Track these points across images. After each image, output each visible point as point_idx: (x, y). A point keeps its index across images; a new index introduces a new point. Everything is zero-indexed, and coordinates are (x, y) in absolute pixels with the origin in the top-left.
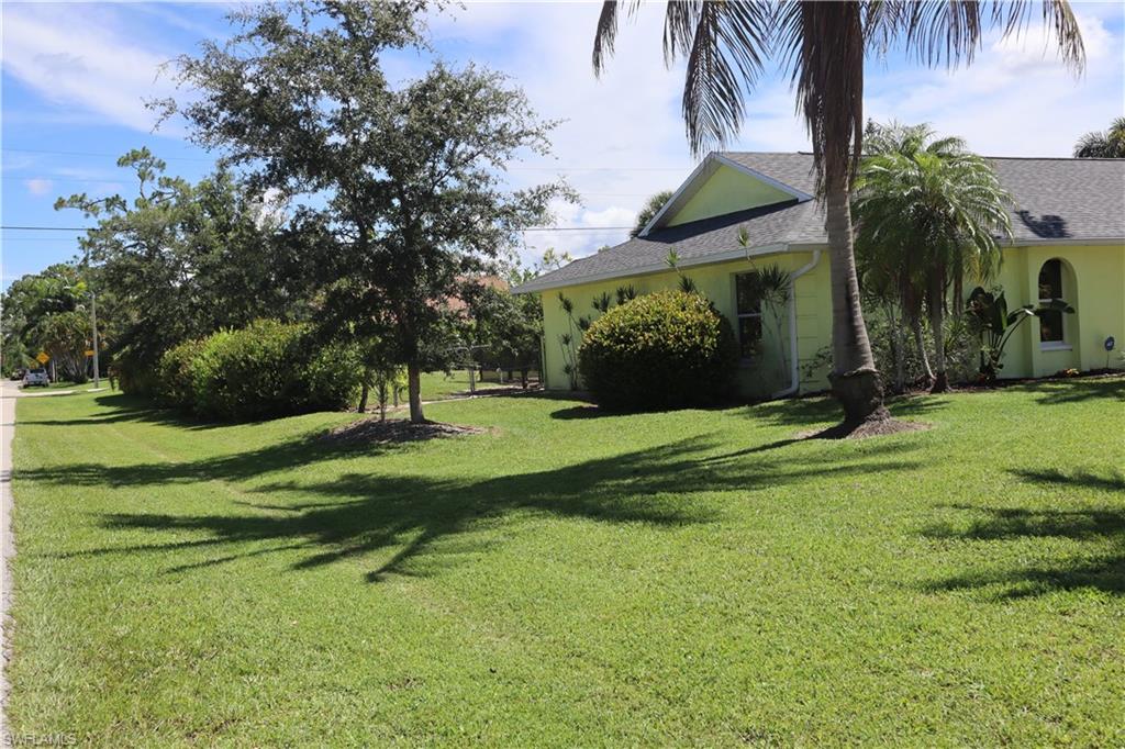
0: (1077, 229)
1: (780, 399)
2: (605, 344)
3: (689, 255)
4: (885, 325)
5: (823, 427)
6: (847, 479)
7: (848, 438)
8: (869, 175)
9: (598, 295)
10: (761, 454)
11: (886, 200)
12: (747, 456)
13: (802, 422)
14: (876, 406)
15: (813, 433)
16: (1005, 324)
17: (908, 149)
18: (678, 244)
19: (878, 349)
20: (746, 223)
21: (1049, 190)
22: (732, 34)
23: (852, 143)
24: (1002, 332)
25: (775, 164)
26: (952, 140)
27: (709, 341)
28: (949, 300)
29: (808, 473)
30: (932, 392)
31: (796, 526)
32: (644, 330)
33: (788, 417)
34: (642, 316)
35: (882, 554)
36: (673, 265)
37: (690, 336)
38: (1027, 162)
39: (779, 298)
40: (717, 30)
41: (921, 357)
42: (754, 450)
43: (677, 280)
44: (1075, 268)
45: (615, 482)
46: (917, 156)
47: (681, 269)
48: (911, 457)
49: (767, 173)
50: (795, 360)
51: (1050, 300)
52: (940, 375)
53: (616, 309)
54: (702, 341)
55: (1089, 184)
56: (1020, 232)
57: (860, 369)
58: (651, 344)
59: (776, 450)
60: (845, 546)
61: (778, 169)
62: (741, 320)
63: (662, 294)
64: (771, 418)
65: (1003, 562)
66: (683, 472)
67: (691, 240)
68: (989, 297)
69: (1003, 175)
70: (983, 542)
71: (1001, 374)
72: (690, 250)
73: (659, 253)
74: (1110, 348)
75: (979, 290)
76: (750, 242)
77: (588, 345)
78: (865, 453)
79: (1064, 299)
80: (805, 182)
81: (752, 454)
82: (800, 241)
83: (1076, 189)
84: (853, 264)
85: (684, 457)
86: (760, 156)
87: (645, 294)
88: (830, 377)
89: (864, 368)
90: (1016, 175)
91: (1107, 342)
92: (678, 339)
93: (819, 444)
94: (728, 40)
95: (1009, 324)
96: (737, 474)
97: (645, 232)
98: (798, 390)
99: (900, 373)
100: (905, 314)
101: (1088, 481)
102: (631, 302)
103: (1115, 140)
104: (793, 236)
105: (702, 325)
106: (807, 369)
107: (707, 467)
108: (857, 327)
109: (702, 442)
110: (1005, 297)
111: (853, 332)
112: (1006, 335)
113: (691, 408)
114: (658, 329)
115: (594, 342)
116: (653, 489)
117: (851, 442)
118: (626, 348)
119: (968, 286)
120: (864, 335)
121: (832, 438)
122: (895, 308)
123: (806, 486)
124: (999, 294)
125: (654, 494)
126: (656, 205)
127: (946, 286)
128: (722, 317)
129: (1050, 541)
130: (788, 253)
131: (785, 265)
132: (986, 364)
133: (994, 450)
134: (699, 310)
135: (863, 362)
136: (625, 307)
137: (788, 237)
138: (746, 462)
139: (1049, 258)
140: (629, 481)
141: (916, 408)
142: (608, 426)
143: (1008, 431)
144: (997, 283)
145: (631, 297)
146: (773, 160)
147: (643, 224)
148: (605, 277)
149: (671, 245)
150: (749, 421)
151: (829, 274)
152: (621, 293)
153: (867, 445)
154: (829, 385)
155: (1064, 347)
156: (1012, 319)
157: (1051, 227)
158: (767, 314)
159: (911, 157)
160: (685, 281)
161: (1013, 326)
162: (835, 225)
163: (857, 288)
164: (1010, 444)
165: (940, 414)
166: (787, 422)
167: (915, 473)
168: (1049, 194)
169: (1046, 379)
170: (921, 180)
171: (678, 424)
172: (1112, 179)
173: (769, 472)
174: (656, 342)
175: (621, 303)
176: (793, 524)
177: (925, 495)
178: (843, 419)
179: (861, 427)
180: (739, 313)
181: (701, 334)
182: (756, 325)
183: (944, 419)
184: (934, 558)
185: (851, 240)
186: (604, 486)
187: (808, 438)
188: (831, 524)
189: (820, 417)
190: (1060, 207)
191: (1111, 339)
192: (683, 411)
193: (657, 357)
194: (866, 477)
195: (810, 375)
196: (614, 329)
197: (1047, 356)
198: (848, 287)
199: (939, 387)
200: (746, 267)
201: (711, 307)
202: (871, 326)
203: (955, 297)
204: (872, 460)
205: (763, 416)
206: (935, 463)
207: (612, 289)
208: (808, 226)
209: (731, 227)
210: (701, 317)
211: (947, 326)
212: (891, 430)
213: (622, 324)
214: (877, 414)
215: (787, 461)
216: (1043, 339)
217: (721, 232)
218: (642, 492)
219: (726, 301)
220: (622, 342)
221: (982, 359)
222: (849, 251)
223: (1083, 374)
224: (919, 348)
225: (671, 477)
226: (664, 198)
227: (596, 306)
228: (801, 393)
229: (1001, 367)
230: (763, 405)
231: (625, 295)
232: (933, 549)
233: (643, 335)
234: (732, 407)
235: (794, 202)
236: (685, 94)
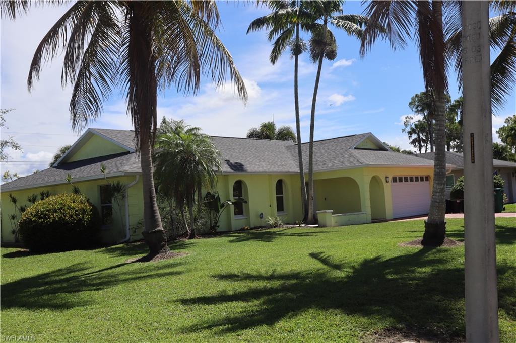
0: (249, 168)
1: (121, 244)
2: (33, 219)
3: (77, 176)
4: (168, 209)
5: (140, 256)
6: (150, 281)
7: (151, 261)
8: (161, 142)
9: (31, 195)
10: (110, 271)
11: (168, 153)
12: (103, 272)
13: (130, 255)
14: (164, 246)
15: (135, 259)
16: (220, 208)
17: (177, 131)
18: (72, 171)
19: (166, 220)
20: (105, 162)
21: (236, 151)
22: (97, 76)
23: (152, 128)
24: (218, 212)
25: (119, 135)
26: (196, 128)
27: (86, 217)
28: (196, 198)
29: (132, 279)
30: (189, 239)
31: (124, 305)
32: (54, 212)
33: (124, 252)
34: (53, 205)
35: (163, 316)
36: (69, 181)
37: (77, 215)
38: (228, 139)
39: (120, 197)
40: (90, 73)
41: (184, 223)
42: (107, 269)
43: (71, 188)
44: (247, 184)
45: (35, 289)
46: (181, 134)
47: (73, 183)
48: (178, 269)
49: (115, 139)
50: (128, 225)
51: (237, 198)
52: (192, 231)
53: (40, 202)
54: (83, 217)
55: (252, 149)
56: (225, 168)
57: (156, 229)
58: (57, 219)
59: (117, 268)
60: (147, 313)
61: (121, 137)
62: (103, 207)
63: (63, 195)
64: (116, 253)
65: (215, 315)
66: (71, 281)
67: (78, 169)
68: (213, 196)
69: (218, 144)
70: (207, 306)
71: (218, 230)
72: (78, 174)
73: (62, 176)
74: (261, 218)
75: (209, 193)
76: (106, 171)
77: (24, 220)
78: (159, 268)
79: (243, 197)
80: (131, 144)
81: (105, 271)
82: (130, 171)
83: (247, 151)
84: (153, 182)
85: (72, 275)
86: (112, 131)
87: (55, 195)
88: (143, 233)
89: (158, 229)
90: (224, 144)
91: (260, 215)
92: (71, 216)
93: (138, 265)
94: (96, 80)
95: (221, 208)
96: (98, 281)
97: (56, 165)
98: (129, 239)
99: (175, 230)
100: (177, 204)
101: (248, 277)
102: (47, 199)
103: (262, 131)
104: (127, 169)
105: (83, 209)
106: (134, 229)
107: (83, 279)
108: (155, 210)
109: (82, 266)
110: (220, 196)
111: (153, 212)
112: (220, 212)
113: (77, 249)
114: (61, 212)
115: (28, 218)
116: (55, 291)
117: (153, 263)
118: (44, 221)
119: (204, 191)
120: (158, 214)
121: (144, 262)
122: (173, 201)
123: (130, 285)
124: (217, 195)
125: (55, 293)
126: (63, 151)
127: (194, 192)
128: (93, 206)
129: (235, 304)
130: (124, 176)
131: (123, 182)
132: (212, 225)
133: (214, 264)
134: (81, 202)
135: (158, 226)
136: (45, 201)
137: (124, 169)
138: (102, 275)
139: (236, 180)
140: (43, 288)
141: (183, 246)
142: (33, 260)
143: (220, 255)
144: (216, 190)
145: (48, 196)
146: (118, 133)
147: (56, 161)
148: (35, 186)
149: (69, 171)
150: (105, 255)
151: (142, 186)
152: (42, 194)
153: (160, 265)
154: (141, 237)
155: (243, 218)
156: (222, 206)
157: (238, 167)
158: (114, 204)
159: (179, 135)
160: (75, 188)
161: (223, 208)
162: (145, 165)
163: (155, 192)
164: (220, 261)
165: (192, 248)
166: (123, 255)
167: (180, 276)
168: (237, 152)
169: (236, 232)
170: (182, 145)
171: (70, 258)
172: (261, 147)
173: (113, 279)
174: (60, 218)
175: (42, 199)
176: (123, 304)
177: (184, 286)
178: (149, 252)
179: (157, 256)
180: (101, 204)
181: (83, 214)
182: (110, 209)
183: (194, 251)
184: (186, 315)
185: (152, 171)
186: (28, 292)
187: (133, 262)
188: (141, 302)
189: (139, 252)
190: (241, 158)
191: (262, 214)
192: (73, 251)
193: (60, 224)
194: (158, 280)
195: (135, 232)
196: (38, 212)
197: (237, 221)
198: (151, 192)
199: (192, 237)
200: (104, 182)
201: (88, 201)
202: (162, 209)
203: (198, 196)
204: (161, 271)
205: (112, 252)
206: (189, 271)
207: (38, 192)
208: (133, 164)
209: (98, 163)
210: (83, 206)
211: (195, 209)
212: (170, 257)
213: (42, 210)
214: (164, 250)
215: (122, 274)
216: (235, 214)
217: (93, 166)
218: (49, 293)
219: (95, 197)
220: (42, 218)
221: (211, 223)
222: (151, 176)
223: (251, 229)
224: (184, 218)
225: (65, 285)
226: (67, 148)
227: (30, 200)
228: (131, 240)
229: (218, 226)
230: (112, 247)
231: (44, 195)
232: (186, 311)
233: (53, 215)
234: (97, 249)
235: (128, 153)
236: (72, 101)
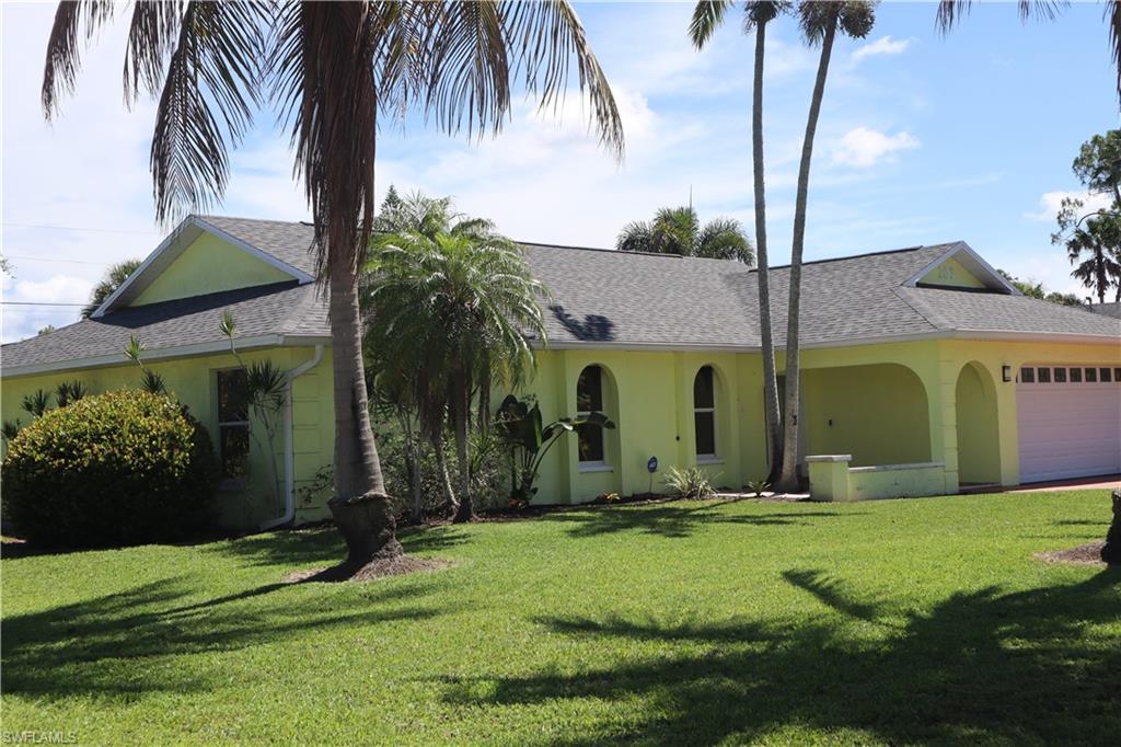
0: (622, 333)
1: (269, 530)
2: (38, 458)
3: (157, 345)
4: (401, 439)
5: (322, 566)
6: (347, 633)
7: (351, 580)
8: (385, 256)
9: (32, 393)
10: (240, 603)
11: (404, 288)
12: (223, 606)
13: (296, 561)
14: (387, 539)
15: (308, 574)
16: (539, 439)
17: (428, 226)
18: (143, 330)
19: (392, 468)
20: (232, 307)
21: (589, 285)
22: (215, 72)
23: (361, 216)
24: (535, 449)
25: (271, 235)
26: (479, 222)
27: (180, 457)
28: (474, 409)
29: (300, 626)
30: (455, 522)
31: (279, 697)
32: (93, 440)
33: (278, 554)
34: (91, 422)
35: (384, 730)
36: (134, 356)
37: (154, 450)
38: (566, 251)
39: (271, 404)
40: (197, 66)
41: (443, 476)
42: (233, 598)
43: (140, 376)
44: (615, 374)
45: (41, 646)
46: (438, 236)
47: (145, 362)
48: (424, 602)
49: (261, 246)
50: (289, 481)
51: (589, 413)
52: (464, 501)
53: (55, 412)
54: (171, 456)
55: (631, 281)
56: (554, 331)
57: (367, 494)
58: (100, 459)
59: (261, 597)
60: (339, 720)
61: (274, 241)
62: (223, 429)
63: (118, 393)
64: (257, 555)
65: (524, 732)
66: (136, 629)
67: (161, 324)
68: (523, 407)
69: (539, 264)
70: (503, 707)
71: (535, 500)
72: (158, 338)
73: (115, 341)
74: (653, 470)
75: (510, 399)
76: (236, 332)
77: (14, 459)
78: (372, 599)
79: (604, 412)
80: (303, 260)
81: (229, 603)
82: (300, 333)
83: (618, 286)
84: (361, 365)
85: (140, 610)
86: (253, 224)
87: (96, 393)
88: (330, 503)
89: (372, 493)
90: (554, 266)
91: (650, 463)
92: (139, 452)
93: (316, 589)
94: (210, 80)
95: (544, 440)
96: (208, 630)
97: (99, 312)
98: (293, 519)
99: (417, 498)
100: (424, 426)
101: (622, 629)
102: (75, 405)
103: (659, 233)
104: (290, 326)
105: (171, 435)
106: (305, 492)
107: (169, 622)
108: (365, 442)
109: (167, 589)
110: (540, 408)
111: (359, 447)
112: (540, 453)
113: (154, 543)
114: (112, 440)
115: (23, 455)
116: (95, 653)
117: (359, 584)
118: (67, 464)
119: (497, 395)
120: (373, 452)
121: (332, 580)
122: (412, 418)
123: (295, 644)
124: (532, 404)
125: (94, 660)
126: (119, 276)
127: (471, 395)
128: (198, 426)
129: (579, 704)
130: (284, 346)
131: (280, 361)
132: (518, 487)
133: (523, 593)
134: (167, 415)
135: (371, 485)
136: (69, 410)
137: (285, 327)
138: (220, 614)
139: (588, 364)
140: (62, 644)
141: (438, 542)
142: (37, 569)
143: (540, 569)
144: (529, 390)
145: (77, 397)
146: (269, 230)
147: (100, 300)
148: (44, 369)
149: (134, 331)
150: (229, 560)
151: (332, 376)
152: (63, 391)
153: (376, 590)
154: (328, 513)
155: (603, 468)
156: (547, 434)
157: (598, 329)
158: (256, 423)
159: (433, 239)
160: (151, 377)
161: (550, 440)
162: (340, 316)
163: (366, 394)
164: (540, 585)
165: (462, 548)
166: (277, 560)
167: (430, 623)
168: (589, 289)
169: (583, 506)
170: (443, 265)
171: (135, 565)
172: (655, 277)
173: (247, 625)
174: (109, 457)
175: (63, 404)
176: (275, 695)
177: (440, 651)
178: (346, 556)
179: (368, 566)
180: (220, 421)
181: (170, 447)
182: (243, 435)
183: (467, 555)
184: (445, 729)
185: (359, 335)
186: (24, 653)
187: (302, 581)
188: (324, 691)
189: (319, 553)
190: (601, 305)
191: (654, 460)
192: (142, 548)
193: (110, 475)
194: (367, 631)
195: (308, 499)
196: (51, 439)
197: (587, 479)
198: (355, 393)
199: (463, 517)
200: (230, 363)
201: (184, 411)
202: (384, 441)
203: (481, 407)
204: (379, 607)
205: (247, 553)
206: (453, 609)
207: (51, 386)
208: (308, 314)
209: (213, 311)
210: (170, 425)
211: (473, 441)
212: (403, 570)
213: (62, 433)
214: (387, 549)
215: (273, 612)
216: (582, 458)
217: (200, 317)
218: (78, 659)
219: (204, 406)
220: (62, 455)
221: (514, 481)
222: (356, 348)
223: (624, 500)
224: (441, 469)
225: (122, 637)
226: (129, 268)
227: (29, 407)
228: (298, 522)
229: (535, 491)
230: (249, 538)
231: (68, 394)
232: (445, 718)
233: (91, 447)
234: (207, 543)
235: (294, 284)
236: (155, 141)
